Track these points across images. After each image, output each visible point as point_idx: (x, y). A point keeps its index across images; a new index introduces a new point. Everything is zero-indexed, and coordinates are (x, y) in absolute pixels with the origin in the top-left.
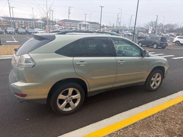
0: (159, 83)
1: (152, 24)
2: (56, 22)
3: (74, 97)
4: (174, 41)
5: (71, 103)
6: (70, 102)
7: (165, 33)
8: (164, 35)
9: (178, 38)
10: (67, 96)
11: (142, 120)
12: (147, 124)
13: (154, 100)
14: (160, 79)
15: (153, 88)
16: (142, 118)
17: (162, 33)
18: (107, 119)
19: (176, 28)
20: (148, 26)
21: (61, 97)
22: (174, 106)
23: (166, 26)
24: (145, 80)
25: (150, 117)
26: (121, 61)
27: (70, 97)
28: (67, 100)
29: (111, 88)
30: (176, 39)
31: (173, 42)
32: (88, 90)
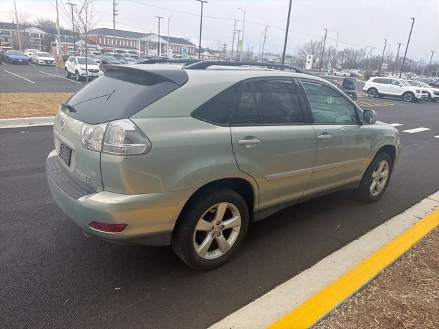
0: (384, 182)
1: (312, 48)
2: (78, 34)
3: (227, 223)
4: (366, 88)
5: (221, 238)
6: (219, 238)
7: (340, 70)
8: (338, 73)
9: (374, 81)
10: (214, 222)
11: (389, 267)
12: (404, 275)
13: (383, 222)
14: (386, 173)
15: (374, 195)
16: (388, 262)
17: (334, 70)
18: (307, 271)
19: (361, 59)
20: (303, 52)
21: (202, 225)
22: (433, 231)
23: (342, 54)
24: (360, 178)
25: (399, 259)
26: (324, 134)
27: (220, 225)
28: (213, 232)
29: (299, 199)
30: (369, 84)
31: (364, 91)
32: (256, 207)
